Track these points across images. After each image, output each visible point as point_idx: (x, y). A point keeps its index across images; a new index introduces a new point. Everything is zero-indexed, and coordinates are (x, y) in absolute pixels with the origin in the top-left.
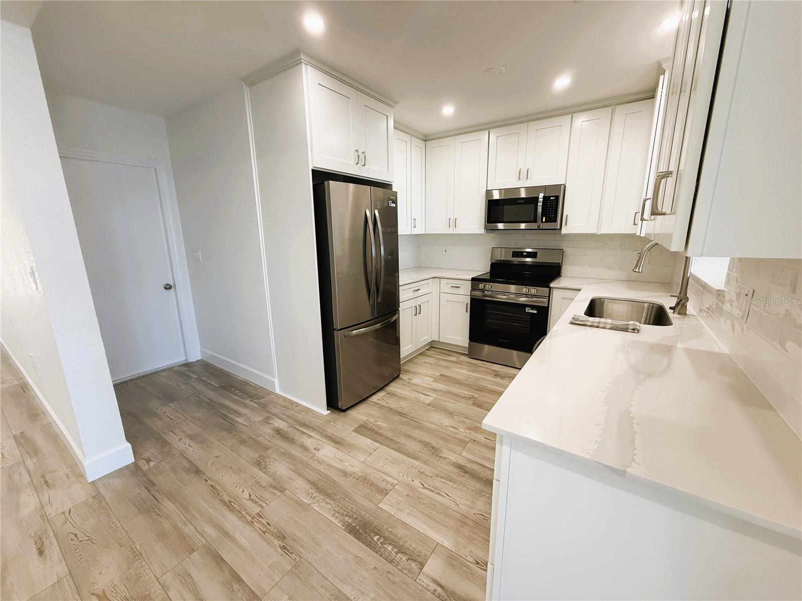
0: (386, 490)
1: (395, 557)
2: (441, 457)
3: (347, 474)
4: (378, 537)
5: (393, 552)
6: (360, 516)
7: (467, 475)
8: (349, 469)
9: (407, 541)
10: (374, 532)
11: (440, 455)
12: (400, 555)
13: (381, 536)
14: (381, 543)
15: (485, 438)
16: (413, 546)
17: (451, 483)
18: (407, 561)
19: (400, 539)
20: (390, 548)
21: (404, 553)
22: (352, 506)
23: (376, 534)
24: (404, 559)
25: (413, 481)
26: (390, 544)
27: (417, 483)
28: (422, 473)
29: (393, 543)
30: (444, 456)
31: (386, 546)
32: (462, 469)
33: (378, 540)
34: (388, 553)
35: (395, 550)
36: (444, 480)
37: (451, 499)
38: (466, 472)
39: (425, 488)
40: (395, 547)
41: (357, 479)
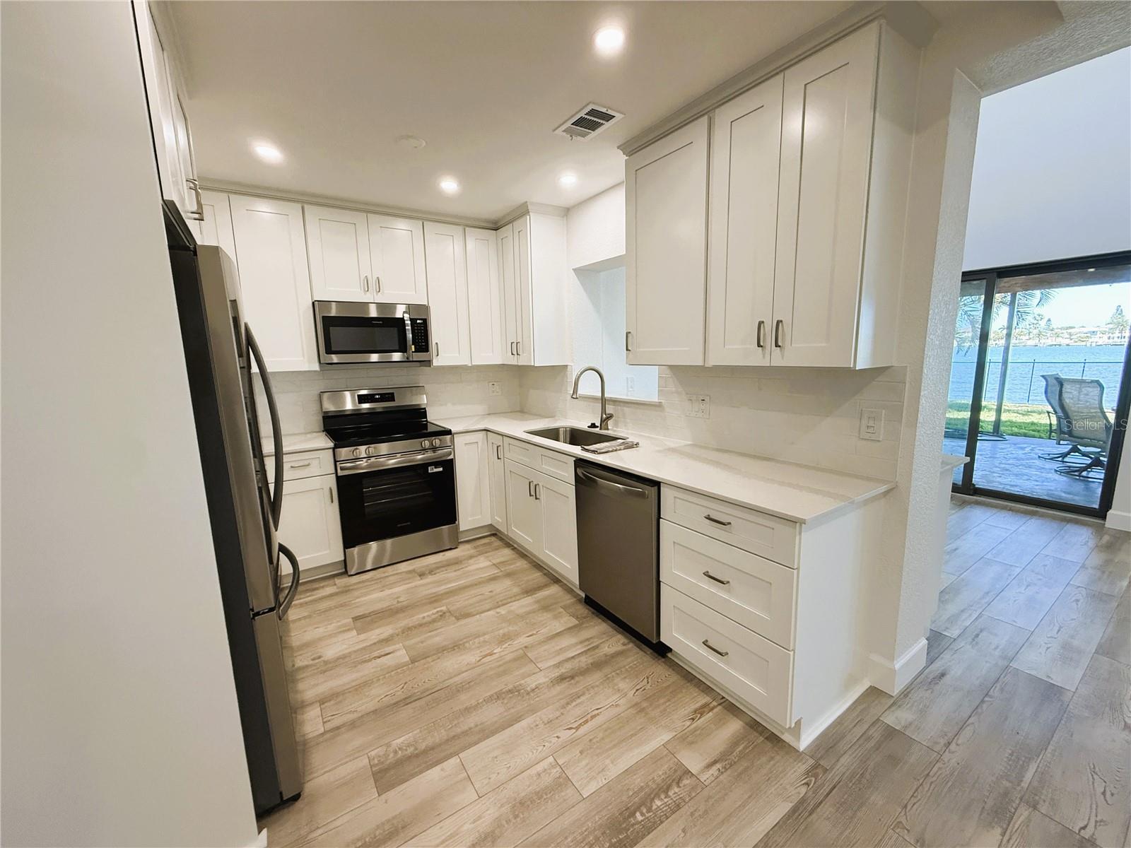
0: (559, 777)
1: (672, 799)
2: (533, 690)
3: (493, 832)
4: (638, 814)
5: (666, 800)
6: (595, 830)
7: (577, 679)
8: (485, 824)
9: (653, 778)
10: (629, 817)
11: (529, 689)
12: (671, 793)
13: (638, 809)
14: (648, 812)
15: (528, 637)
16: (661, 773)
17: (582, 698)
18: (680, 787)
19: (647, 785)
20: (658, 803)
21: (669, 787)
22: (569, 840)
23: (633, 814)
24: (676, 790)
25: (558, 737)
26: (652, 800)
27: (565, 735)
28: (550, 722)
29: (652, 796)
30: (533, 686)
31: (654, 807)
32: (565, 679)
33: (642, 814)
34: (666, 806)
35: (663, 796)
36: (574, 704)
37: (606, 707)
38: (572, 677)
39: (577, 728)
40: (657, 795)
41: (516, 817)
